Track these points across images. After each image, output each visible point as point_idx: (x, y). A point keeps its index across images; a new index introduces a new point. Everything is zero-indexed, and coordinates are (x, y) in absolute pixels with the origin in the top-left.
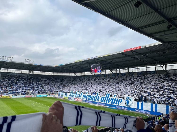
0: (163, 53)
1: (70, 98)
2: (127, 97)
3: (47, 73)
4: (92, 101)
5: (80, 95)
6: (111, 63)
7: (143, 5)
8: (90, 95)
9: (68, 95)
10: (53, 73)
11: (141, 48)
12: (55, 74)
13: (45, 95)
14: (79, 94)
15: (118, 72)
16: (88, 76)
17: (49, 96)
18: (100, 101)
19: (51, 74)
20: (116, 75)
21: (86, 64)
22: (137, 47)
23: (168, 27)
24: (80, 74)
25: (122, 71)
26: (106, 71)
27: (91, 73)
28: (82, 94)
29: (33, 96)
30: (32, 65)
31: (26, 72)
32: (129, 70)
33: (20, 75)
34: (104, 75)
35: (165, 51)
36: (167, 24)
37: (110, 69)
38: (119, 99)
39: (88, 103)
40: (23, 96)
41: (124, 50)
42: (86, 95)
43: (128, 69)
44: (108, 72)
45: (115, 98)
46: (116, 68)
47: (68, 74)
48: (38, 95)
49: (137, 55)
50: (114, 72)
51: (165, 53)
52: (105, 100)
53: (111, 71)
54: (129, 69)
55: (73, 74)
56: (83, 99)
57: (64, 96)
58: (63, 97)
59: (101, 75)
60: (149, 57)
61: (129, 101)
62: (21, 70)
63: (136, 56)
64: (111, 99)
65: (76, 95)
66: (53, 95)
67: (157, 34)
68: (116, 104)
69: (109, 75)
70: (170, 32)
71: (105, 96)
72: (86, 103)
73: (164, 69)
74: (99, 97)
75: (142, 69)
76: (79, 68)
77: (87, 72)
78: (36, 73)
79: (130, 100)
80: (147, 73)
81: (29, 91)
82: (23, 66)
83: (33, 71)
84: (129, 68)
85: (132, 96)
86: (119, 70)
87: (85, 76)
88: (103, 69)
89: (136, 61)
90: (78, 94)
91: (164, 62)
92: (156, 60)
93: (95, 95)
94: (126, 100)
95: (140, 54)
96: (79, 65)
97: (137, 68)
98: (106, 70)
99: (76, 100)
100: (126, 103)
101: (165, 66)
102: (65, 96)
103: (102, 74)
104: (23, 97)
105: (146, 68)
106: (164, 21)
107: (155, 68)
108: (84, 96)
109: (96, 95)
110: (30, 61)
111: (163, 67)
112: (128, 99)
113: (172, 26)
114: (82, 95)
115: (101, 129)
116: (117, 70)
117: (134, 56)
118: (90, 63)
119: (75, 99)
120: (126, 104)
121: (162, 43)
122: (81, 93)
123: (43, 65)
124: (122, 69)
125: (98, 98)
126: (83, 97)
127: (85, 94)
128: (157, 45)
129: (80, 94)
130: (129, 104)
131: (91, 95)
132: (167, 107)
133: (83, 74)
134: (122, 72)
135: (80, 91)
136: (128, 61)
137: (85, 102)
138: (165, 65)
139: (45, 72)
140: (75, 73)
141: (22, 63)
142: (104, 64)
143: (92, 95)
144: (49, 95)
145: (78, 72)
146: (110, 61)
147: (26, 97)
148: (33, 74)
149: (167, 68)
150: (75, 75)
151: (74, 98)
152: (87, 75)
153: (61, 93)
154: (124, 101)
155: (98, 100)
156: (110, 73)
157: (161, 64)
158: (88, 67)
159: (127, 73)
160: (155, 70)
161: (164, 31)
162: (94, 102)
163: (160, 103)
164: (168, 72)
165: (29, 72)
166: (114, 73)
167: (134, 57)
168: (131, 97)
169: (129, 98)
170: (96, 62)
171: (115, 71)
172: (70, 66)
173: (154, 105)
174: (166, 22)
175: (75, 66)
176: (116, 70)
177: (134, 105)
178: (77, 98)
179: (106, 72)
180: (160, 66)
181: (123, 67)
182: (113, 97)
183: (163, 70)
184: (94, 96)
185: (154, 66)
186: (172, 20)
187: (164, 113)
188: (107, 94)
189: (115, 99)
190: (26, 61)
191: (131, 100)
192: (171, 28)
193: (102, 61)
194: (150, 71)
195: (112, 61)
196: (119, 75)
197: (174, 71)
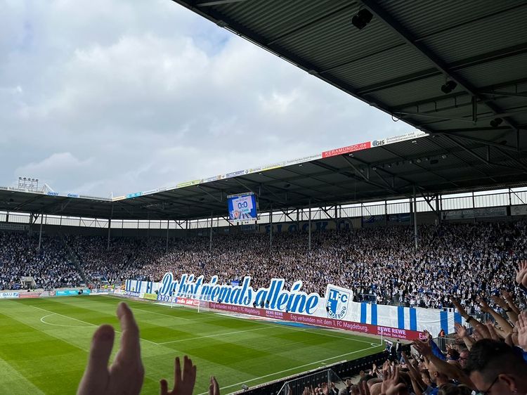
0: (433, 162)
1: (163, 297)
2: (331, 290)
3: (88, 222)
4: (229, 303)
5: (195, 286)
6: (287, 191)
7: (377, 23)
8: (223, 286)
9: (157, 286)
10: (110, 222)
11: (372, 146)
12: (117, 224)
13: (84, 290)
14: (190, 283)
15: (305, 218)
16: (218, 230)
17: (94, 293)
18: (252, 305)
19: (102, 223)
20: (301, 225)
21: (210, 193)
22: (359, 145)
23: (444, 89)
24: (194, 224)
25: (316, 214)
26: (271, 215)
27: (227, 220)
28: (198, 285)
29: (43, 293)
30: (41, 197)
31: (21, 218)
32: (338, 210)
34: (267, 226)
35: (437, 158)
36: (443, 79)
37: (284, 207)
38: (308, 297)
39: (217, 310)
40: (12, 295)
41: (324, 154)
42: (212, 288)
43: (334, 208)
44: (278, 217)
45: (297, 292)
46: (299, 204)
47: (155, 224)
48: (61, 292)
49: (359, 167)
50: (293, 217)
51: (437, 161)
52: (268, 302)
53: (287, 214)
54: (336, 209)
55: (173, 225)
56: (201, 298)
57: (145, 291)
58: (142, 296)
59: (257, 227)
60: (394, 175)
61: (337, 301)
62: (6, 213)
63: (356, 172)
64: (287, 296)
65: (181, 287)
66: (109, 290)
67: (414, 109)
68: (300, 310)
69: (279, 225)
70: (450, 102)
71: (269, 290)
72: (210, 312)
73: (432, 208)
74: (250, 291)
75: (374, 208)
76: (189, 205)
77: (214, 219)
78: (53, 220)
80: (388, 220)
81: (29, 279)
82: (12, 200)
83: (44, 216)
84: (338, 207)
86: (310, 211)
87: (208, 229)
88: (263, 208)
89: (356, 185)
90: (188, 286)
91: (434, 189)
92: (412, 183)
93: (239, 288)
94: (330, 300)
95: (369, 164)
96: (191, 196)
97: (360, 205)
98: (271, 212)
99: (182, 301)
100: (330, 308)
101: (437, 200)
102: (147, 292)
103: (259, 222)
104: (13, 297)
105: (386, 204)
106: (434, 69)
107: (409, 204)
108: (206, 291)
109: (242, 288)
110: (35, 183)
111: (431, 203)
112: (335, 296)
113: (455, 85)
114: (200, 288)
115: (257, 387)
116: (304, 210)
117: (352, 169)
118: (223, 190)
119: (179, 299)
121: (428, 135)
122: (197, 282)
123: (79, 197)
124: (318, 209)
125: (246, 294)
126: (202, 293)
127: (210, 285)
128: (414, 140)
129: (192, 286)
130: (338, 311)
131: (225, 286)
132: (442, 317)
133: (203, 223)
134: (317, 217)
135: (193, 275)
136: (333, 184)
137: (208, 310)
138: (437, 197)
139: (82, 218)
140: (178, 221)
141: (8, 189)
142: (266, 194)
143: (230, 286)
144: (96, 290)
145: (187, 218)
146: (282, 185)
147: (22, 297)
148: (44, 223)
149: (441, 205)
150: (178, 227)
151: (176, 295)
152: (215, 225)
153: (134, 282)
154: (323, 302)
155: (247, 302)
156: (283, 220)
157: (424, 194)
158: (217, 201)
159: (331, 219)
160: (409, 211)
161: (434, 100)
163: (422, 305)
164: (444, 217)
165: (31, 217)
166: (295, 219)
167: (352, 172)
168: (342, 291)
169: (338, 294)
170: (241, 187)
171: (298, 213)
172: (164, 201)
173: (407, 310)
174: (441, 73)
175: (177, 198)
176: (300, 210)
177: (351, 311)
178: (183, 297)
179: (271, 219)
180: (423, 199)
181: (321, 203)
182: (292, 292)
183: (430, 210)
184: (234, 288)
185: (408, 200)
186: (459, 68)
188: (274, 282)
189: (298, 297)
190: (22, 182)
191: (344, 299)
192: (453, 91)
193: (260, 183)
194: (397, 215)
195: (289, 185)
196: (308, 225)
197: (459, 214)
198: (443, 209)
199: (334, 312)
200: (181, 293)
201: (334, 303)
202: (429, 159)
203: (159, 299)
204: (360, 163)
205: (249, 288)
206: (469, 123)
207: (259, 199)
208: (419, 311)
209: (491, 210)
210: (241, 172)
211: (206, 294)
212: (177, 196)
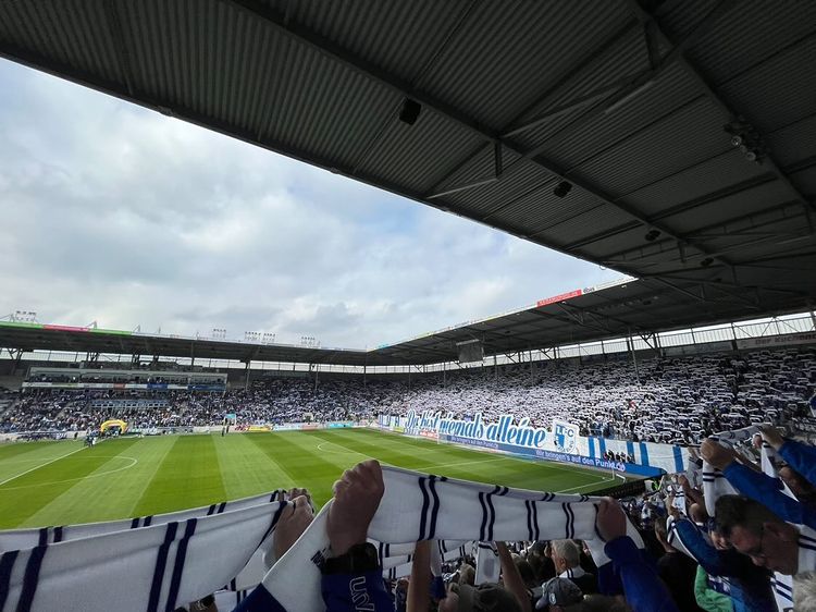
0: (645, 303)
1: (408, 430)
2: (557, 425)
3: (350, 369)
5: (434, 421)
6: (508, 336)
7: (576, 189)
8: (457, 421)
9: (403, 421)
10: (365, 368)
11: (583, 293)
12: (371, 370)
13: (348, 424)
14: (430, 418)
15: (527, 360)
16: (450, 373)
17: (355, 425)
18: (484, 438)
19: (359, 369)
20: (523, 366)
21: (442, 341)
22: (570, 293)
23: (647, 238)
24: (430, 368)
25: (536, 355)
26: (495, 358)
27: (457, 364)
28: (436, 419)
29: (319, 426)
30: (316, 351)
31: (303, 367)
33: (289, 375)
34: (492, 368)
35: (649, 299)
36: (646, 229)
37: (506, 350)
38: (535, 432)
39: (453, 442)
40: (297, 426)
41: (538, 303)
43: (553, 349)
44: (502, 359)
45: (525, 427)
46: (520, 348)
47: (399, 369)
48: (331, 424)
49: (573, 312)
50: (516, 359)
51: (649, 302)
52: (498, 436)
53: (510, 357)
54: (555, 351)
55: (414, 369)
56: (439, 431)
58: (391, 428)
59: (483, 370)
60: (607, 317)
61: (564, 436)
62: (293, 364)
63: (571, 316)
64: (515, 431)
65: (422, 422)
66: (367, 424)
67: (621, 257)
68: (529, 444)
69: (503, 367)
70: (656, 248)
71: (498, 425)
72: (448, 444)
74: (481, 425)
75: (592, 348)
76: (426, 353)
77: (446, 363)
78: (324, 368)
79: (566, 434)
80: (606, 358)
81: (309, 414)
82: (297, 354)
83: (319, 365)
84: (556, 348)
85: (570, 422)
86: (530, 354)
87: (442, 372)
88: (488, 353)
89: (571, 328)
90: (428, 420)
91: (650, 327)
92: (627, 323)
93: (472, 422)
94: (557, 434)
95: (582, 309)
96: (426, 345)
97: (577, 346)
98: (495, 356)
99: (424, 434)
101: (654, 338)
102: (395, 425)
103: (485, 365)
104: (298, 428)
105: (602, 344)
106: (636, 222)
107: (625, 343)
108: (444, 425)
109: (474, 423)
110: (312, 341)
111: (649, 341)
112: (561, 431)
113: (659, 233)
114: (439, 423)
116: (525, 353)
117: (567, 315)
118: (453, 339)
119: (421, 432)
120: (555, 443)
121: (637, 279)
122: (435, 417)
123: (343, 350)
124: (537, 351)
125: (478, 428)
126: (441, 427)
127: (447, 420)
128: (624, 284)
129: (431, 421)
130: (566, 445)
131: (460, 421)
132: (675, 453)
133: (437, 367)
134: (537, 359)
135: (432, 412)
136: (550, 328)
137: (446, 442)
138: (654, 335)
140: (417, 366)
141: (295, 346)
142: (490, 340)
145: (424, 363)
146: (502, 332)
147: (305, 428)
148: (319, 371)
149: (659, 342)
150: (418, 371)
151: (418, 428)
152: (447, 368)
153: (385, 417)
154: (550, 437)
155: (480, 435)
156: (506, 363)
157: (641, 333)
158: (448, 348)
159: (551, 360)
160: (626, 350)
161: (640, 248)
162: (469, 442)
163: (652, 440)
164: (664, 354)
165: (310, 366)
166: (517, 361)
167: (567, 317)
168: (569, 426)
169: (564, 429)
170: (467, 336)
171: (519, 355)
172: (406, 350)
173: (636, 445)
174: (643, 224)
175: (415, 347)
176: (521, 353)
177: (579, 446)
178: (425, 430)
179: (495, 361)
180: (639, 337)
181: (540, 345)
182: (520, 427)
183: (649, 347)
184: (468, 423)
185: (624, 339)
187: (671, 469)
188: (503, 418)
189: (526, 432)
191: (571, 433)
192: (657, 239)
193: (484, 331)
194: (615, 354)
195: (509, 332)
196: (530, 366)
197: (680, 350)
198: (662, 346)
199: (562, 444)
201: (561, 439)
202: (641, 301)
203: (405, 432)
204: (573, 308)
205: (481, 422)
206: (679, 265)
208: (649, 445)
209: (715, 345)
211: (444, 428)
212: (416, 345)
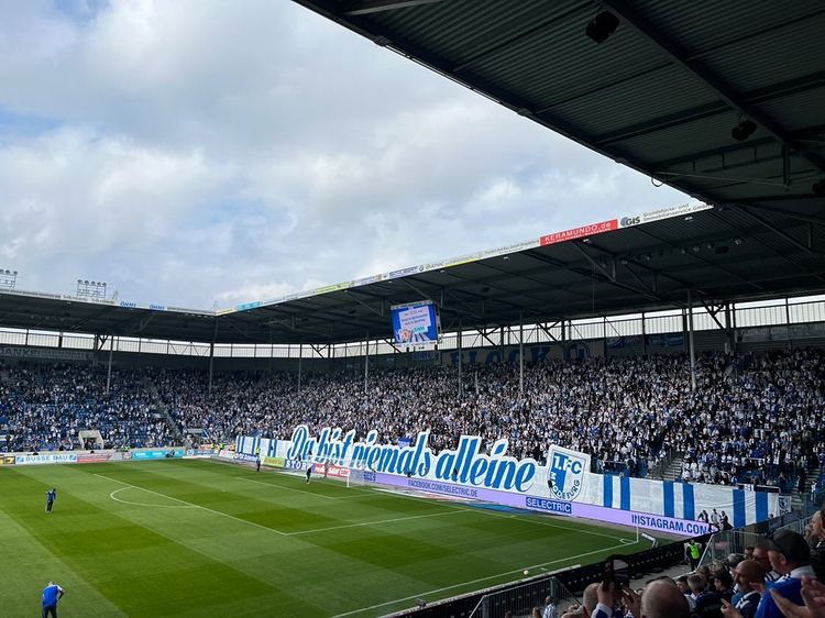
0: (719, 251)
1: (294, 462)
2: (556, 454)
4: (396, 473)
5: (342, 446)
6: (484, 298)
7: (626, 31)
8: (385, 446)
9: (284, 446)
10: (212, 347)
11: (620, 226)
12: (223, 350)
13: (174, 452)
14: (335, 441)
15: (514, 341)
16: (377, 360)
17: (190, 455)
18: (431, 476)
19: (201, 349)
20: (507, 352)
21: (366, 301)
22: (599, 225)
23: (737, 134)
24: (340, 350)
25: (531, 334)
26: (459, 336)
27: (391, 344)
28: (347, 444)
29: (115, 456)
30: (111, 309)
31: (80, 341)
32: (567, 328)
33: (50, 355)
34: (453, 354)
35: (726, 243)
36: (733, 119)
37: (480, 324)
38: (518, 465)
39: (376, 484)
40: (68, 457)
41: (543, 239)
42: (368, 449)
43: (560, 324)
44: (471, 339)
45: (501, 458)
46: (504, 320)
47: (281, 351)
48: (140, 453)
49: (600, 259)
50: (495, 338)
51: (726, 249)
53: (485, 335)
54: (563, 327)
55: (308, 351)
56: (352, 465)
57: (266, 452)
59: (437, 356)
60: (656, 271)
61: (565, 472)
62: (58, 333)
63: (595, 267)
64: (485, 463)
65: (321, 448)
66: (212, 452)
67: (689, 166)
68: (507, 485)
69: (473, 352)
70: (747, 155)
71: (456, 454)
72: (366, 487)
73: (720, 325)
74: (427, 455)
75: (625, 325)
76: (333, 321)
77: (370, 342)
78: (128, 344)
79: (569, 469)
81: (93, 433)
82: (68, 315)
83: (116, 338)
84: (566, 323)
85: (577, 449)
86: (521, 330)
87: (361, 358)
88: (447, 326)
89: (594, 287)
90: (332, 445)
91: (722, 294)
92: (686, 284)
93: (411, 449)
95: (615, 254)
96: (335, 307)
97: (602, 319)
98: (459, 332)
100: (554, 483)
101: (727, 312)
102: (269, 455)
103: (440, 347)
104: (68, 461)
105: (643, 318)
106: (720, 102)
107: (680, 318)
108: (360, 454)
109: (415, 449)
110: (101, 289)
111: (718, 315)
112: (561, 464)
113: (755, 127)
114: (351, 450)
116: (512, 328)
117: (589, 263)
118: (384, 298)
119: (318, 466)
120: (550, 485)
121: (711, 207)
122: (345, 440)
123: (166, 309)
124: (533, 326)
125: (422, 459)
126: (354, 457)
127: (365, 445)
128: (688, 215)
129: (338, 446)
130: (567, 487)
131: (389, 446)
133: (353, 349)
134: (533, 340)
136: (558, 287)
137: (362, 483)
138: (728, 307)
139: (171, 342)
140: (315, 346)
141: (62, 298)
142: (452, 303)
143: (397, 447)
144: (192, 450)
145: (329, 341)
146: (477, 289)
147: (81, 461)
148: (115, 349)
149: (734, 319)
150: (317, 355)
152: (372, 352)
153: (249, 440)
154: (543, 473)
155: (423, 471)
156: (478, 344)
157: (706, 302)
158: (375, 315)
159: (556, 342)
160: (681, 330)
161: (721, 151)
164: (740, 339)
165: (96, 340)
166: (497, 342)
167: (588, 268)
168: (574, 456)
169: (566, 461)
170: (412, 292)
171: (502, 333)
172: (295, 314)
173: (678, 488)
174: (731, 109)
175: (314, 310)
176: (505, 329)
177: (587, 488)
179: (459, 342)
180: (703, 309)
181: (539, 316)
182: (493, 456)
183: (716, 327)
184: (405, 449)
185: (680, 312)
186: (762, 100)
188: (465, 441)
189: (503, 465)
190: (82, 287)
191: (577, 468)
192: (751, 137)
193: (443, 287)
194: (662, 335)
195: (487, 290)
196: (519, 351)
197: (764, 333)
198: (738, 326)
199: (561, 488)
200: (321, 457)
201: (561, 475)
202: (713, 246)
203: (288, 466)
204: (600, 252)
205: (426, 449)
206: (777, 187)
207: (441, 310)
208: (699, 489)
210: (412, 269)
211: (360, 458)
212: (315, 307)
